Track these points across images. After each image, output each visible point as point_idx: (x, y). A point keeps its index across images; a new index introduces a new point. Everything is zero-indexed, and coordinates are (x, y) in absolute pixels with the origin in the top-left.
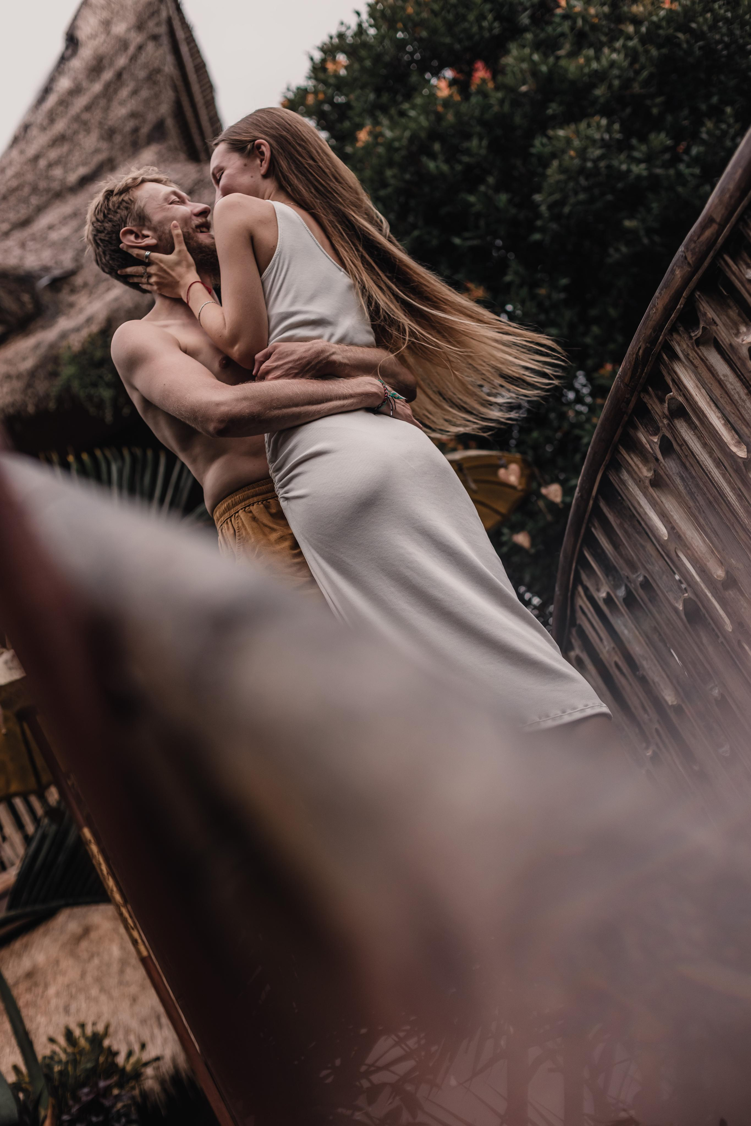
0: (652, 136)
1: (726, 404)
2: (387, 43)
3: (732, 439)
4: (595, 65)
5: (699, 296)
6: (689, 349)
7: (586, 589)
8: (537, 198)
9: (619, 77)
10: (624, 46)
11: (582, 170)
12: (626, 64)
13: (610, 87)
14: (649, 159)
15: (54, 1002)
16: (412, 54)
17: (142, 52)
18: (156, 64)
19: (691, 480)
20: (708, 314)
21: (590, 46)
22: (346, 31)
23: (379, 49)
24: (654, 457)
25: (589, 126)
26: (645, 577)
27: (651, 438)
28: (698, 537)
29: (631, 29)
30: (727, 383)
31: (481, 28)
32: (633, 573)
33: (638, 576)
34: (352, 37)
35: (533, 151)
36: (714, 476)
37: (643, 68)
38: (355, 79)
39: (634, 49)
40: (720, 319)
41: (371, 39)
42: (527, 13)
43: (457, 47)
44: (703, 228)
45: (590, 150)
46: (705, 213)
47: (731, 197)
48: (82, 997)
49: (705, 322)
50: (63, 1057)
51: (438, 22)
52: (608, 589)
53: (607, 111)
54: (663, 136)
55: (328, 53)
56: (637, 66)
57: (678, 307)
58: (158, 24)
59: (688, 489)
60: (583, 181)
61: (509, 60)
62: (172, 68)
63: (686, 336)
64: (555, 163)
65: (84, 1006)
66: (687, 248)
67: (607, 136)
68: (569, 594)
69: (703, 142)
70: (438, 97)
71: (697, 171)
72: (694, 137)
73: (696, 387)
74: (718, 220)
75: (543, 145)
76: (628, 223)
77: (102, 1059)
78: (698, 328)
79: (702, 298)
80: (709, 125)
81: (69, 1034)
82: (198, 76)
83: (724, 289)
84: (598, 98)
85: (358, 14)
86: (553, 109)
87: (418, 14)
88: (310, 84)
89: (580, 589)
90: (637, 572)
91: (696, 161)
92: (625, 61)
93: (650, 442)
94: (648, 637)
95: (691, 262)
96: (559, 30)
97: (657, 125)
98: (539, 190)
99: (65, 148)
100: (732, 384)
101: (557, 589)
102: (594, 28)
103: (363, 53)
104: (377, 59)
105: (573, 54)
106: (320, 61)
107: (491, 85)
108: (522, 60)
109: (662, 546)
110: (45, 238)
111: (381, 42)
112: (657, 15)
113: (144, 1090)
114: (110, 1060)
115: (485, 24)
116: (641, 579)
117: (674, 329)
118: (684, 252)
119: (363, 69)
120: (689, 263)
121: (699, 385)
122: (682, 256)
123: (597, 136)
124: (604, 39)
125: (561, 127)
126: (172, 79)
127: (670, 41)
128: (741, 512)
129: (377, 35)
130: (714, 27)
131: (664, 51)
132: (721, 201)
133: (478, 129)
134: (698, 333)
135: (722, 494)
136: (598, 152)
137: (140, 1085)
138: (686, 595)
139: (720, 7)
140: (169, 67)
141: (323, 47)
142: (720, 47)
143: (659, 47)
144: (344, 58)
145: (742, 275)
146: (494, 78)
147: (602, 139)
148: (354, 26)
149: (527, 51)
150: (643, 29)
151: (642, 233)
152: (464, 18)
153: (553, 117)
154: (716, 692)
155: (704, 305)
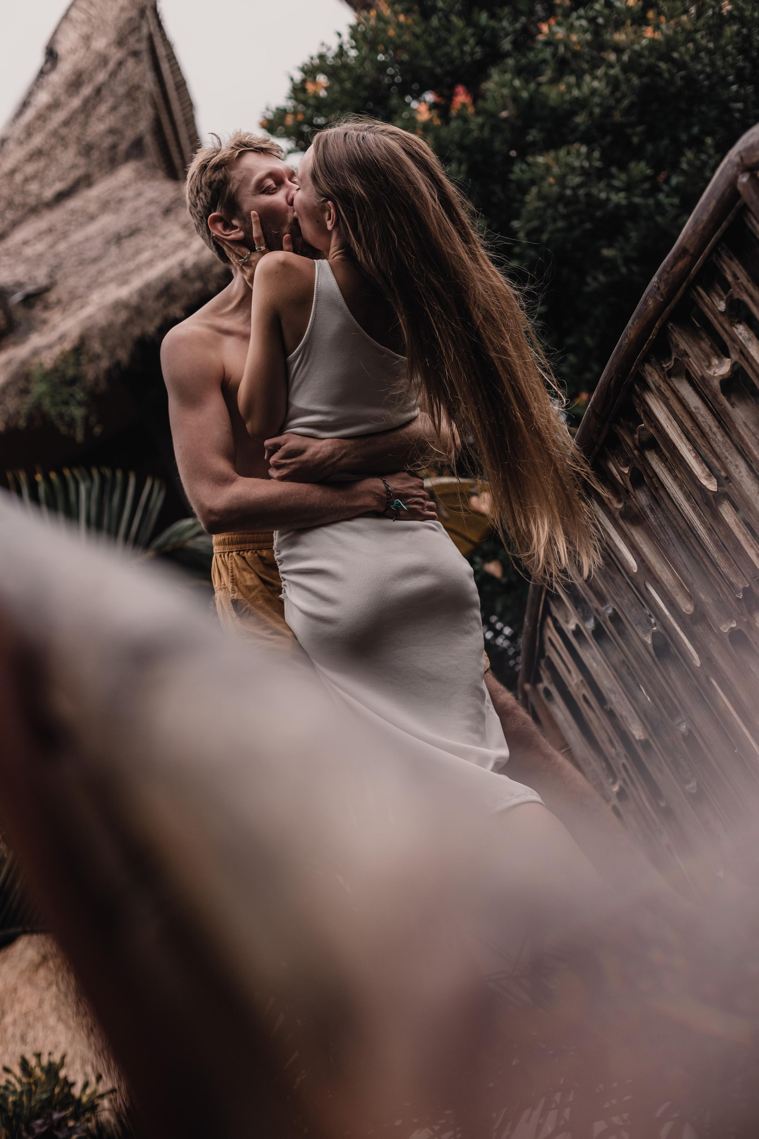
0: (632, 165)
1: (697, 437)
2: (368, 65)
3: (703, 472)
4: (576, 93)
5: (672, 328)
6: (661, 380)
7: (555, 621)
8: (516, 224)
9: (600, 105)
10: (606, 74)
11: (561, 198)
12: (607, 92)
13: (591, 114)
14: (629, 188)
15: (10, 1030)
16: (393, 77)
17: (122, 68)
18: (136, 80)
19: (661, 513)
20: (680, 345)
21: (572, 72)
22: (326, 52)
23: (359, 71)
24: (625, 488)
25: (569, 153)
26: (614, 610)
27: (622, 469)
28: (668, 570)
29: (612, 57)
30: (698, 416)
31: (462, 52)
32: (602, 605)
33: (607, 609)
34: (333, 58)
35: (513, 177)
36: (684, 509)
37: (624, 96)
38: (335, 101)
39: (616, 78)
40: (692, 351)
41: (351, 60)
42: (509, 38)
43: (438, 70)
44: (677, 258)
45: (569, 177)
46: (678, 244)
47: (704, 228)
48: (39, 1026)
49: (677, 353)
50: (19, 1088)
51: (419, 45)
52: (577, 622)
53: (587, 139)
54: (642, 165)
55: (309, 73)
56: (618, 95)
57: (651, 337)
58: (139, 41)
59: (658, 521)
60: (561, 209)
61: (489, 86)
62: (152, 84)
63: (658, 367)
64: (534, 190)
65: (41, 1035)
66: (660, 278)
67: (586, 164)
68: (538, 625)
69: (683, 172)
70: (418, 120)
71: (676, 201)
72: (675, 167)
73: (667, 419)
74: (692, 251)
75: (522, 171)
76: (607, 252)
77: (57, 1090)
78: (670, 359)
79: (675, 329)
80: (690, 155)
81: (24, 1064)
82: (179, 94)
83: (696, 320)
84: (578, 125)
85: (339, 35)
86: (533, 135)
87: (399, 36)
88: (289, 104)
89: (549, 621)
90: (606, 604)
91: (676, 191)
92: (606, 88)
93: (621, 473)
94: (616, 670)
95: (664, 293)
96: (541, 56)
97: (637, 154)
98: (517, 217)
99: (41, 163)
100: (703, 417)
101: (526, 620)
102: (576, 55)
103: (344, 74)
104: (358, 80)
105: (554, 81)
106: (301, 81)
107: (471, 110)
108: (503, 85)
109: (631, 578)
110: (20, 254)
111: (362, 64)
112: (639, 43)
113: (101, 1122)
114: (66, 1090)
115: (467, 48)
116: (610, 611)
117: (646, 360)
118: (657, 283)
119: (343, 91)
120: (661, 294)
121: (671, 417)
122: (656, 286)
123: (577, 164)
124: (585, 66)
125: (541, 154)
126: (151, 95)
127: (652, 70)
128: (711, 546)
129: (358, 57)
130: (695, 57)
131: (646, 80)
132: (694, 232)
133: (457, 154)
134: (670, 364)
135: (691, 528)
136: (577, 180)
137: (97, 1116)
138: (655, 628)
139: (702, 37)
140: (149, 83)
141: (304, 67)
142: (702, 77)
143: (640, 76)
144: (324, 78)
145: (714, 307)
146: (474, 102)
147: (582, 167)
148: (335, 48)
149: (508, 76)
150: (625, 58)
151: (620, 262)
152: (445, 42)
153: (533, 143)
154: (683, 727)
155: (677, 336)
